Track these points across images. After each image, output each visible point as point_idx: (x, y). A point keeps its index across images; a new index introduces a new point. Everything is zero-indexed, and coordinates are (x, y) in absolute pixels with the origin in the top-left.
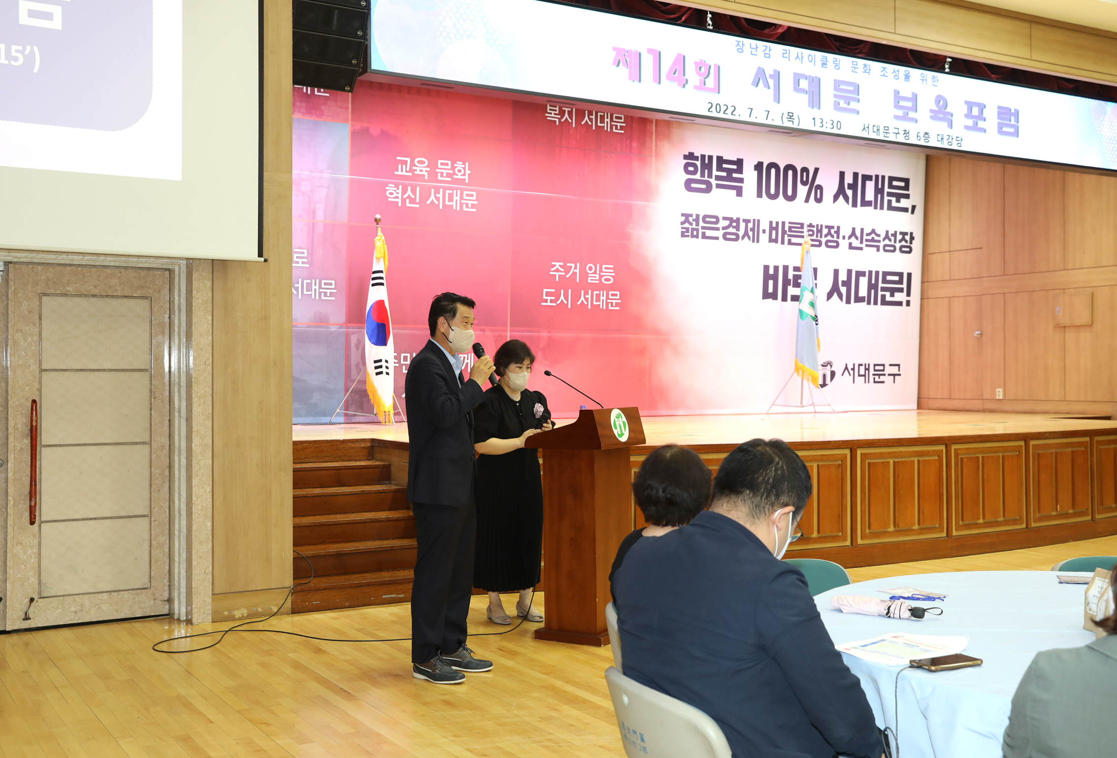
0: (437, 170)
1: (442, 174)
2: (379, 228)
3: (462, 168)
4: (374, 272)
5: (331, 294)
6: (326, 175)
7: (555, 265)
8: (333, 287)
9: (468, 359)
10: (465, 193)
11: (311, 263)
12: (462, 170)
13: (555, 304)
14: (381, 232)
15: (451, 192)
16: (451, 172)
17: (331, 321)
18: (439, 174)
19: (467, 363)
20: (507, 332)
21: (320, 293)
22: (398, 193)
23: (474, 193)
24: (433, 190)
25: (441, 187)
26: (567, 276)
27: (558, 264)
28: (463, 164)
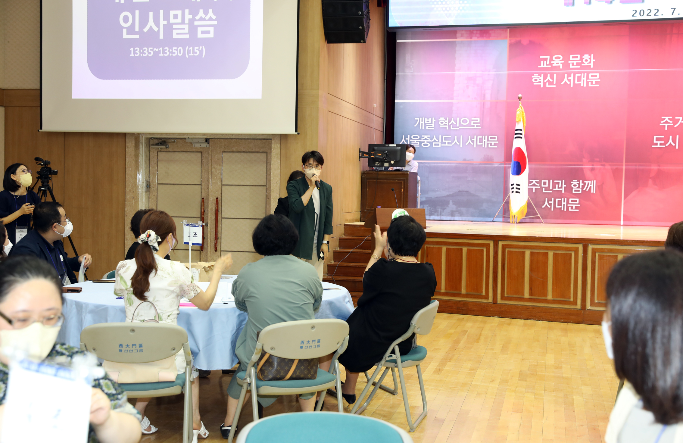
0: (569, 62)
1: (573, 64)
2: (521, 103)
3: (589, 58)
4: (516, 130)
5: (495, 144)
6: (493, 73)
7: (664, 119)
8: (496, 140)
9: (591, 184)
10: (590, 75)
11: (482, 126)
12: (589, 59)
13: (664, 146)
14: (522, 105)
15: (580, 75)
16: (580, 62)
17: (495, 161)
18: (571, 64)
19: (591, 187)
20: (622, 165)
21: (488, 144)
22: (540, 79)
23: (598, 74)
24: (566, 75)
25: (572, 72)
26: (675, 126)
27: (667, 119)
28: (589, 56)
